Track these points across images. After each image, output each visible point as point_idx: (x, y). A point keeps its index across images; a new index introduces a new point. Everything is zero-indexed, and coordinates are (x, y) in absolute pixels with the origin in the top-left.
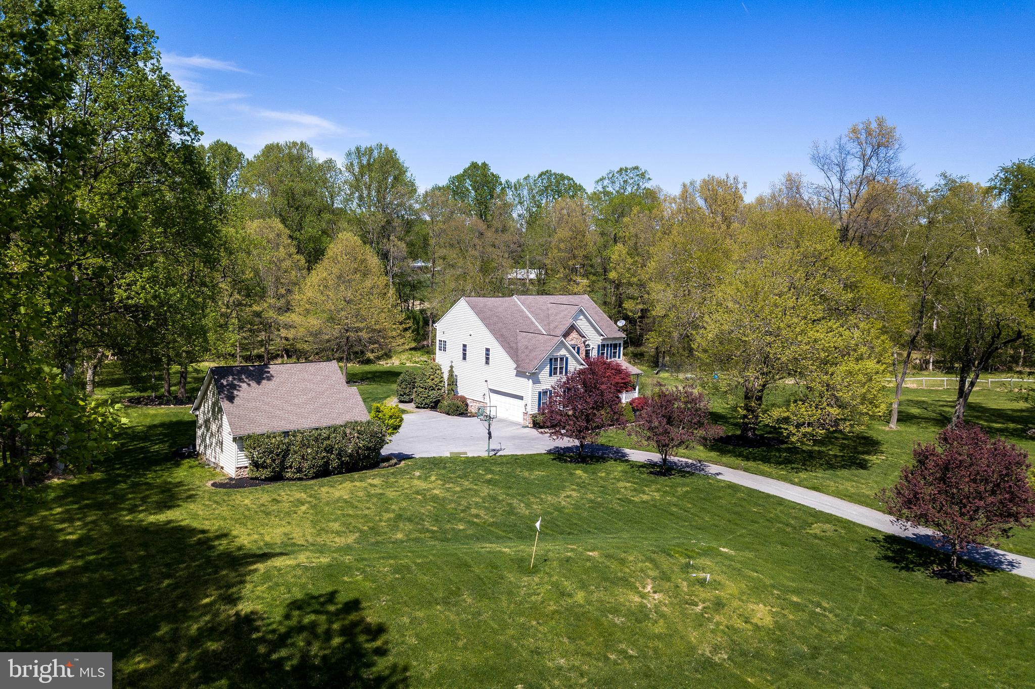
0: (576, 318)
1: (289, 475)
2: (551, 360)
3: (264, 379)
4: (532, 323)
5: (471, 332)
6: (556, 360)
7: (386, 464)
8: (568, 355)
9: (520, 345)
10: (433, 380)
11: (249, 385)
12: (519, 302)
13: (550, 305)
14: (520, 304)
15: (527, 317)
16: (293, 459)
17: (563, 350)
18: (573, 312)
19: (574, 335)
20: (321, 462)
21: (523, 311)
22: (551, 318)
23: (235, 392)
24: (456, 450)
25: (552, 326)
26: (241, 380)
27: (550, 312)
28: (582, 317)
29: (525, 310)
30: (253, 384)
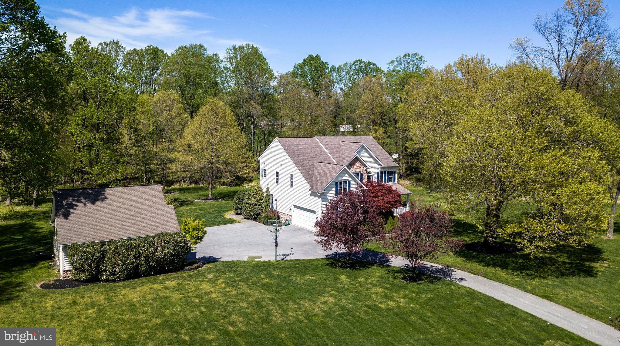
0: (359, 152)
1: (104, 277)
2: (336, 183)
3: (98, 200)
4: (327, 156)
5: (281, 163)
6: (341, 183)
7: (190, 267)
8: (350, 180)
9: (315, 172)
10: (255, 198)
11: (85, 205)
12: (318, 141)
13: (342, 143)
14: (319, 142)
15: (324, 151)
16: (107, 264)
17: (346, 175)
18: (357, 148)
19: (358, 164)
20: (131, 267)
21: (321, 148)
22: (342, 153)
23: (72, 210)
24: (254, 255)
25: (342, 158)
26: (79, 201)
27: (341, 148)
28: (364, 151)
29: (323, 146)
30: (89, 204)
